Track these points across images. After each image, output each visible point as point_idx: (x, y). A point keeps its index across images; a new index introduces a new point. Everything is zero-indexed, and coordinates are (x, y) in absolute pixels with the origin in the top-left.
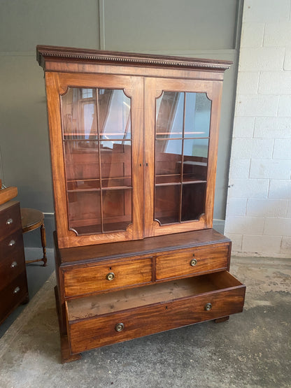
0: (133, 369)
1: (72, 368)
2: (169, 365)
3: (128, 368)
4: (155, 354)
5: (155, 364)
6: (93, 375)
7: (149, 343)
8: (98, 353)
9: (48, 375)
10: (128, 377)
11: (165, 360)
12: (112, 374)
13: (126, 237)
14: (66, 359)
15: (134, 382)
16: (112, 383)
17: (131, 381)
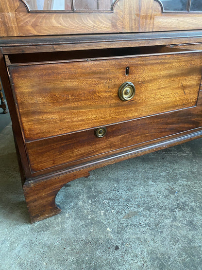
0: (143, 221)
1: (46, 228)
2: (193, 210)
3: (135, 220)
4: (166, 197)
5: (172, 210)
6: (83, 237)
7: (150, 182)
8: (84, 202)
9: (8, 244)
10: (139, 235)
11: (184, 203)
12: (113, 232)
13: (114, 26)
14: (37, 216)
15: (152, 243)
16: (117, 248)
17: (145, 240)
